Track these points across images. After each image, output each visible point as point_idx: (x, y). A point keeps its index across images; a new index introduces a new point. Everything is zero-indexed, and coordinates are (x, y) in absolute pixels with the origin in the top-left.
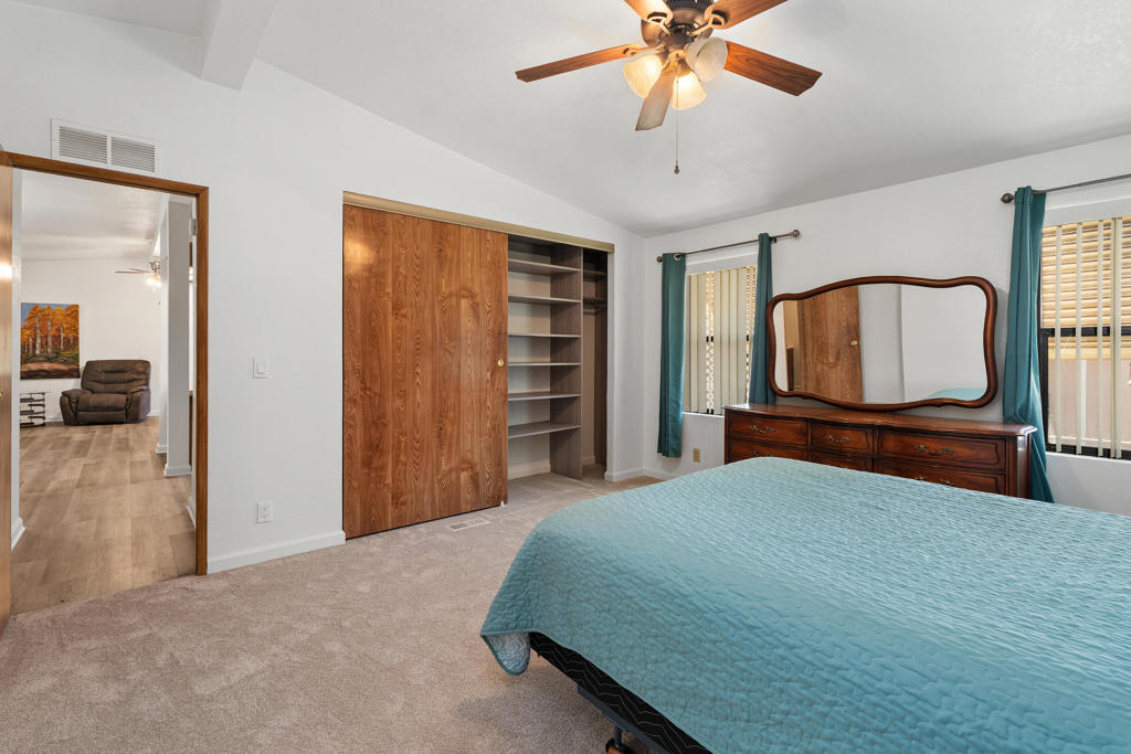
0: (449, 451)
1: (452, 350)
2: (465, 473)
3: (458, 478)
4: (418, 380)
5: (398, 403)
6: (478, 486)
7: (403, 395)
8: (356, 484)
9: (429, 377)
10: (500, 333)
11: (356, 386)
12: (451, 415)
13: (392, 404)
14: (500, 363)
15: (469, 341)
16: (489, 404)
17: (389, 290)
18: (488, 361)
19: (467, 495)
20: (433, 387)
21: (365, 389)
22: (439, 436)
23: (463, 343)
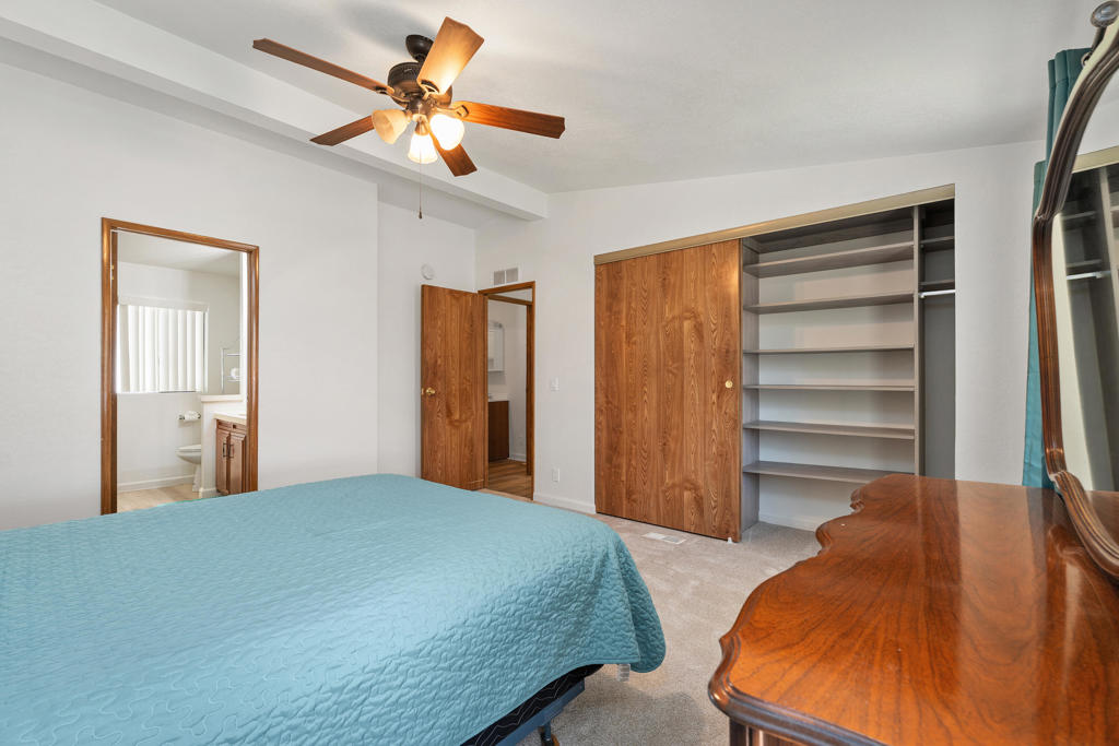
0: (673, 466)
1: (675, 371)
2: (689, 492)
3: (682, 496)
4: (646, 397)
5: (630, 416)
6: (703, 511)
7: (634, 409)
8: (602, 474)
9: (655, 395)
10: (727, 352)
11: (602, 399)
12: (674, 433)
13: (626, 417)
14: (728, 385)
15: (692, 362)
16: (714, 427)
17: (624, 323)
18: (713, 382)
19: (690, 515)
20: (659, 405)
21: (608, 403)
22: (663, 450)
23: (686, 364)
